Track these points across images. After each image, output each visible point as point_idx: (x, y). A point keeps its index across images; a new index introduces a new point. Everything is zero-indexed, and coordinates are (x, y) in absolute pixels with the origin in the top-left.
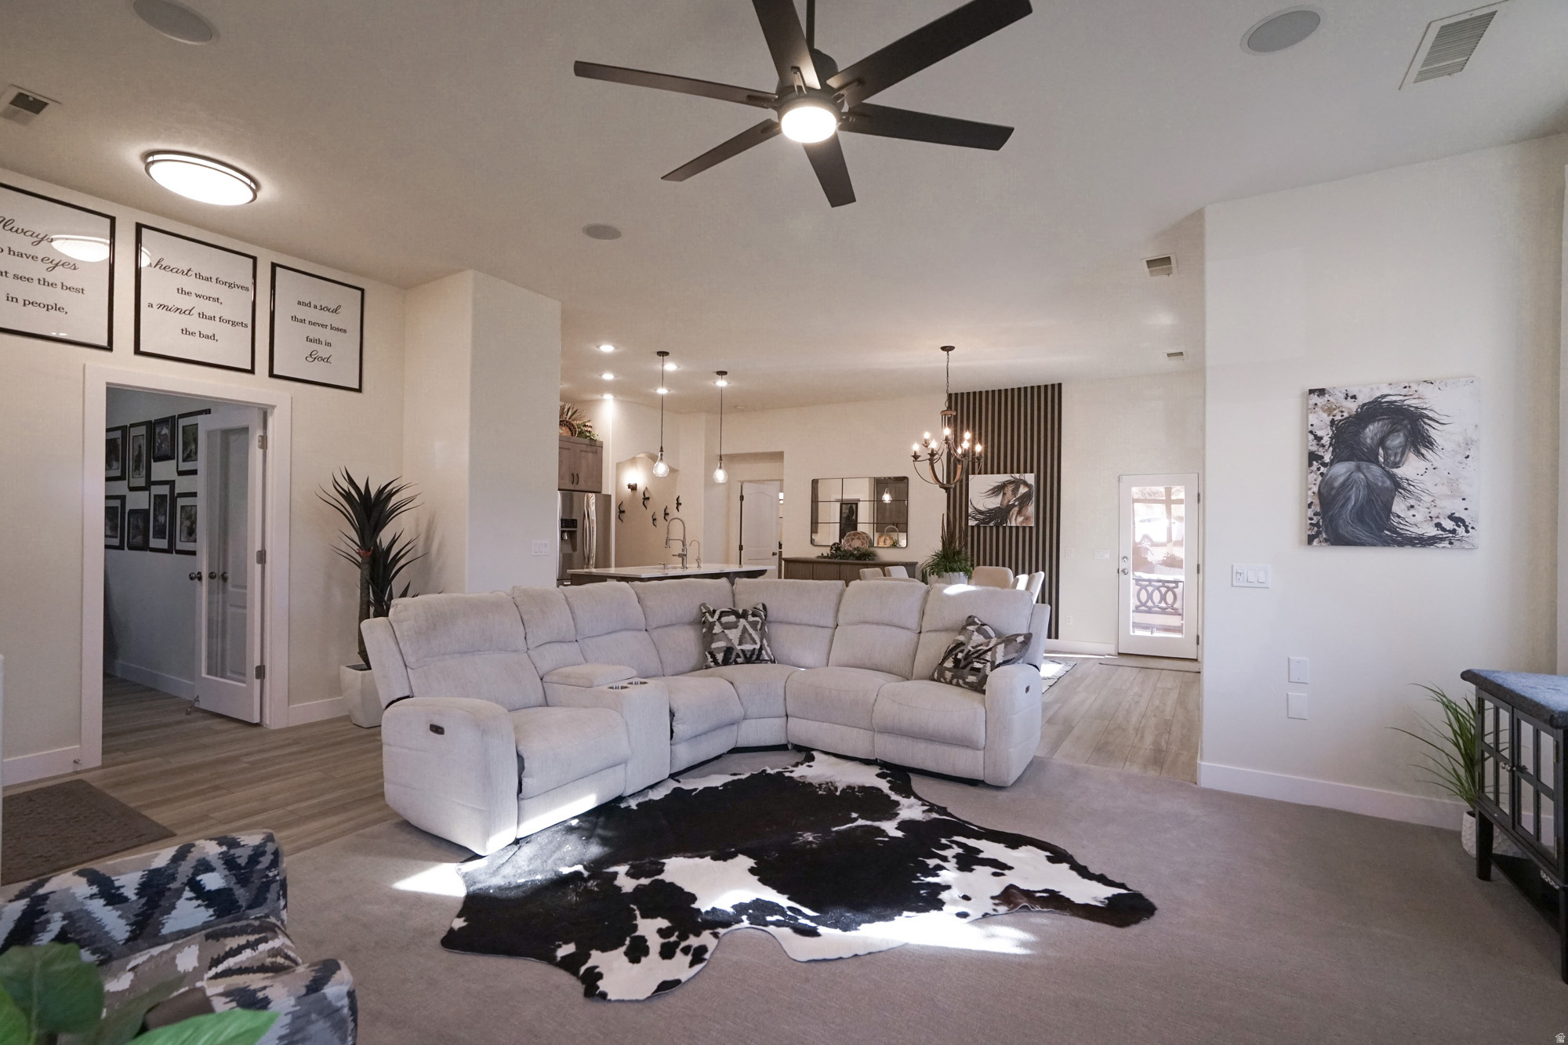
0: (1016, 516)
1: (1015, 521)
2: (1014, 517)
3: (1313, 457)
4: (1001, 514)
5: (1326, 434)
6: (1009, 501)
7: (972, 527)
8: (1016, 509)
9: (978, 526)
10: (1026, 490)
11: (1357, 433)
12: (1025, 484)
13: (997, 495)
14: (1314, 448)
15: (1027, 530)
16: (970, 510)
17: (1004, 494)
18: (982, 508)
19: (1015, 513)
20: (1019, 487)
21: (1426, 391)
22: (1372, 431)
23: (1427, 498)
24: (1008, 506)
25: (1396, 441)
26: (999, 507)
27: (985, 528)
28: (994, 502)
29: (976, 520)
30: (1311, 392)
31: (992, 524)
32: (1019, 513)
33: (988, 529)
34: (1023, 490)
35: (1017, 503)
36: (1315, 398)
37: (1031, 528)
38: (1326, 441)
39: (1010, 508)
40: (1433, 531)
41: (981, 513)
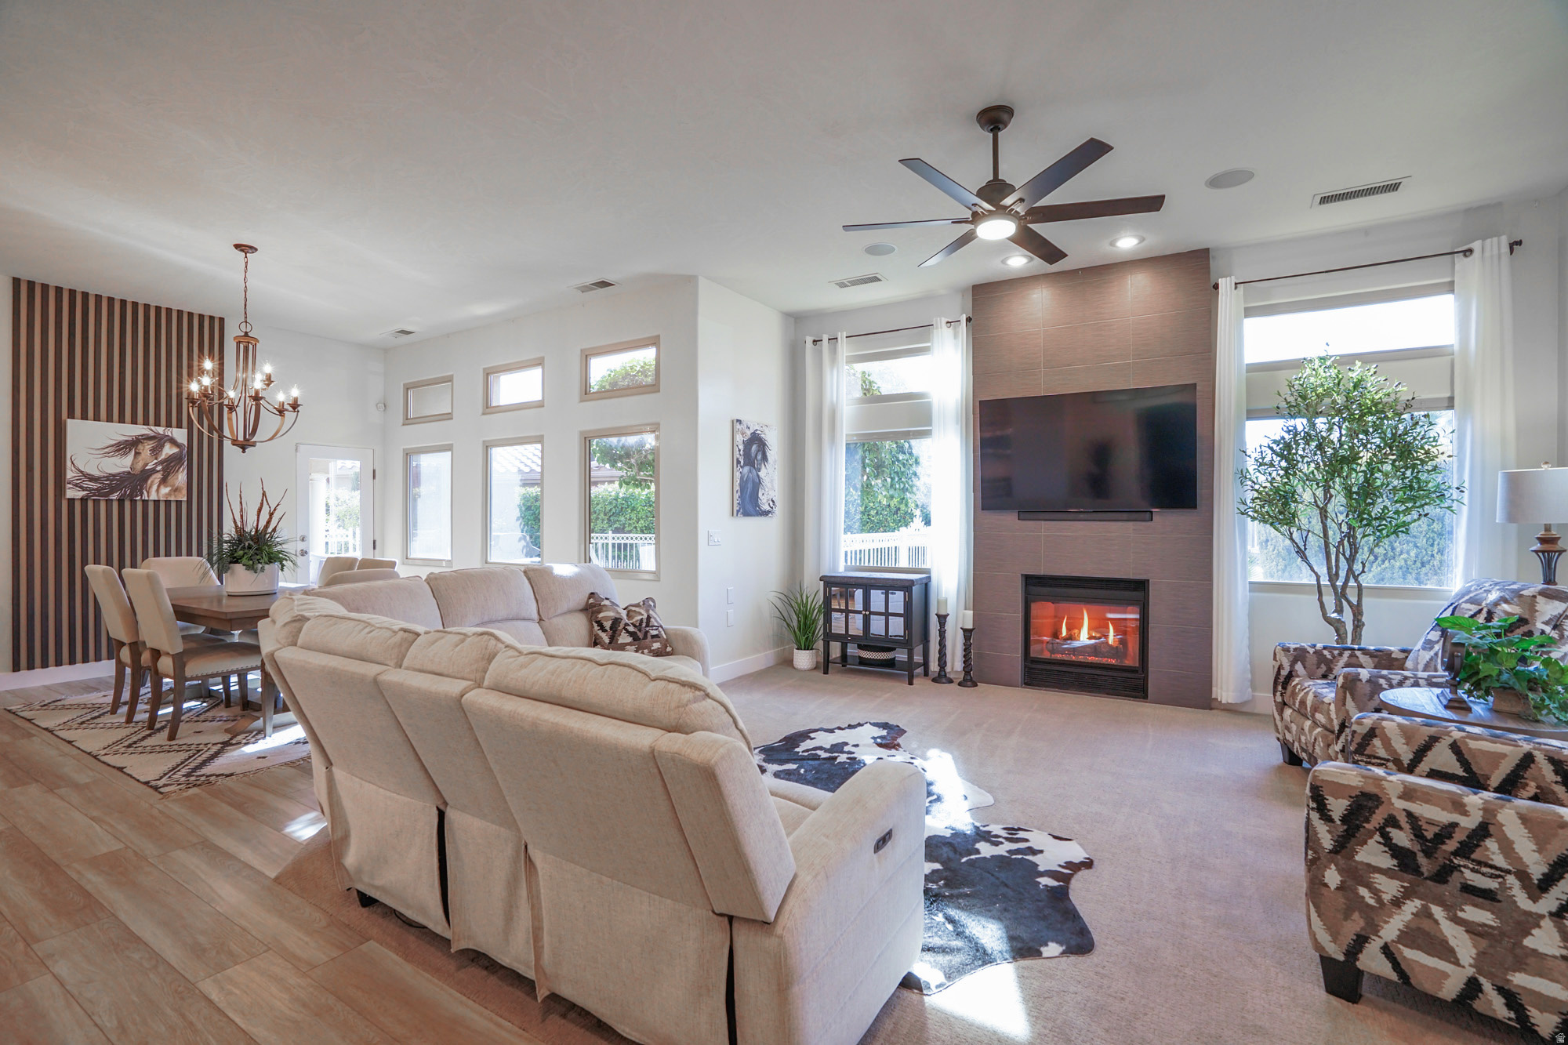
0: (159, 487)
1: (156, 491)
2: (155, 487)
3: (738, 462)
4: (136, 481)
5: (741, 447)
6: (147, 465)
7: (71, 501)
8: (158, 476)
9: (84, 500)
10: (175, 450)
11: (750, 449)
12: (173, 442)
13: (125, 454)
14: (738, 456)
15: (173, 506)
16: (70, 474)
17: (137, 454)
18: (96, 473)
19: (157, 481)
20: (163, 446)
21: (766, 430)
22: (754, 448)
23: (767, 490)
24: (144, 471)
25: (759, 457)
26: (129, 473)
27: (96, 503)
28: (122, 464)
29: (83, 489)
30: (738, 420)
31: (114, 496)
32: (164, 481)
33: (103, 505)
34: (168, 450)
35: (159, 468)
36: (738, 426)
37: (179, 503)
38: (742, 452)
39: (146, 475)
40: (768, 508)
41: (92, 479)
